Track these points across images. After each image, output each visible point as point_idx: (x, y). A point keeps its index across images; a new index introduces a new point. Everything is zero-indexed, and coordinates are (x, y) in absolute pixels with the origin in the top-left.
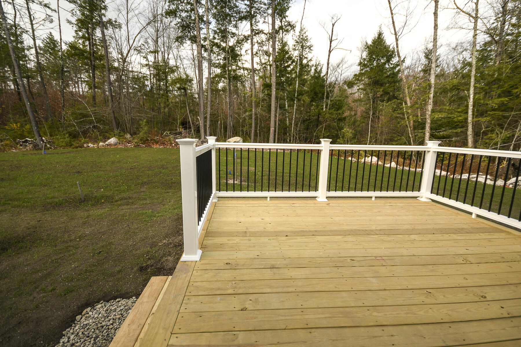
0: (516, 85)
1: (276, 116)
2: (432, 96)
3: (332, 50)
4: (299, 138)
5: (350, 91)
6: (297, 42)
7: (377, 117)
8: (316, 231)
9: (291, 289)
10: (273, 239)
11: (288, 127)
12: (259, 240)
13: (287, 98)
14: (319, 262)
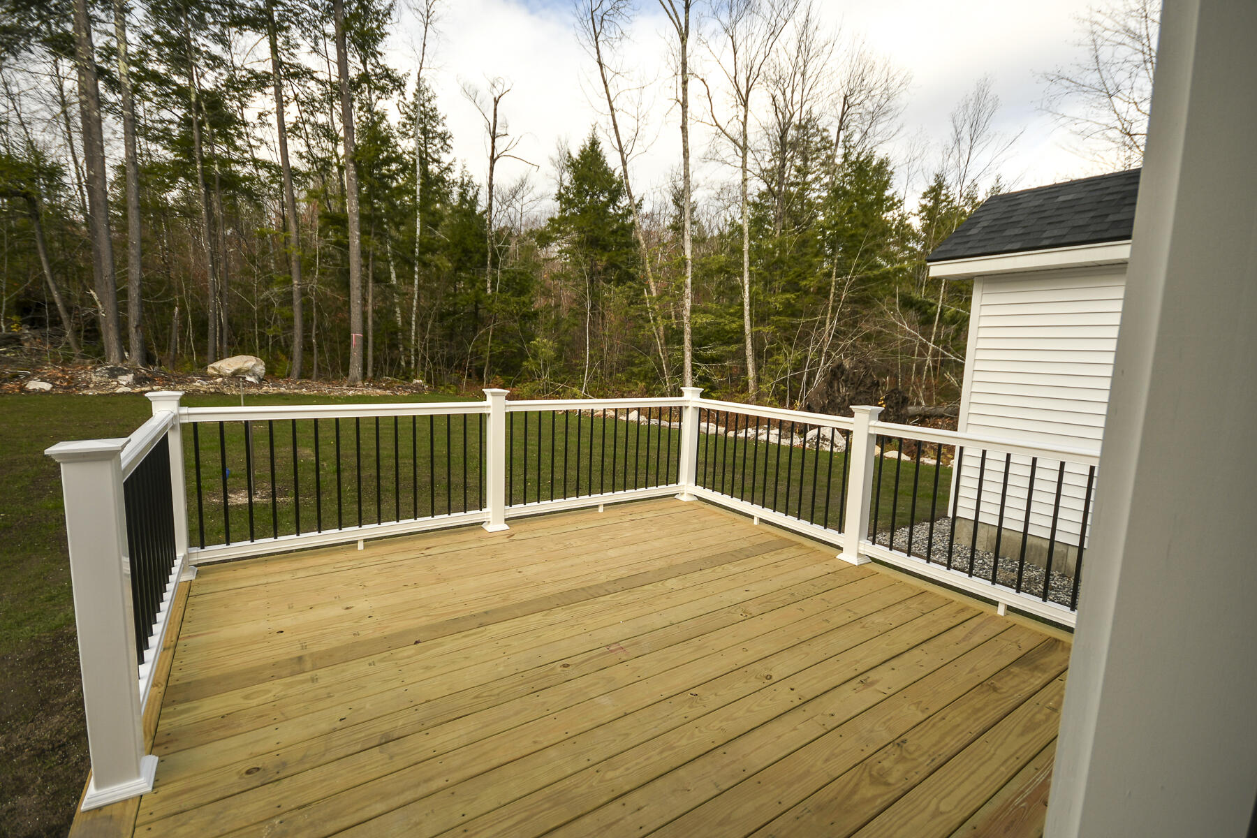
0: (804, 273)
1: (364, 300)
2: (689, 281)
3: (498, 157)
4: (432, 359)
5: (543, 253)
6: (410, 118)
7: (599, 313)
8: (486, 613)
9: (435, 785)
10: (382, 660)
11: (402, 331)
12: (343, 671)
13: (394, 257)
14: (496, 692)
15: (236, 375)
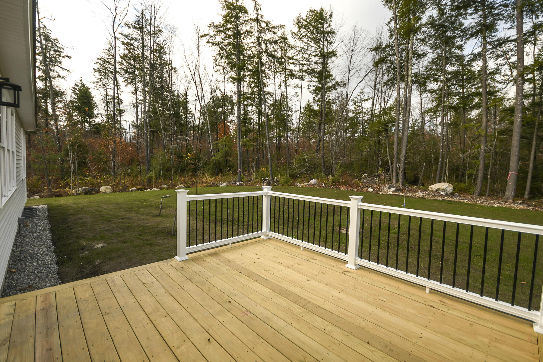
15: (438, 191)
